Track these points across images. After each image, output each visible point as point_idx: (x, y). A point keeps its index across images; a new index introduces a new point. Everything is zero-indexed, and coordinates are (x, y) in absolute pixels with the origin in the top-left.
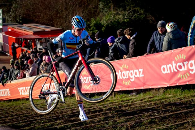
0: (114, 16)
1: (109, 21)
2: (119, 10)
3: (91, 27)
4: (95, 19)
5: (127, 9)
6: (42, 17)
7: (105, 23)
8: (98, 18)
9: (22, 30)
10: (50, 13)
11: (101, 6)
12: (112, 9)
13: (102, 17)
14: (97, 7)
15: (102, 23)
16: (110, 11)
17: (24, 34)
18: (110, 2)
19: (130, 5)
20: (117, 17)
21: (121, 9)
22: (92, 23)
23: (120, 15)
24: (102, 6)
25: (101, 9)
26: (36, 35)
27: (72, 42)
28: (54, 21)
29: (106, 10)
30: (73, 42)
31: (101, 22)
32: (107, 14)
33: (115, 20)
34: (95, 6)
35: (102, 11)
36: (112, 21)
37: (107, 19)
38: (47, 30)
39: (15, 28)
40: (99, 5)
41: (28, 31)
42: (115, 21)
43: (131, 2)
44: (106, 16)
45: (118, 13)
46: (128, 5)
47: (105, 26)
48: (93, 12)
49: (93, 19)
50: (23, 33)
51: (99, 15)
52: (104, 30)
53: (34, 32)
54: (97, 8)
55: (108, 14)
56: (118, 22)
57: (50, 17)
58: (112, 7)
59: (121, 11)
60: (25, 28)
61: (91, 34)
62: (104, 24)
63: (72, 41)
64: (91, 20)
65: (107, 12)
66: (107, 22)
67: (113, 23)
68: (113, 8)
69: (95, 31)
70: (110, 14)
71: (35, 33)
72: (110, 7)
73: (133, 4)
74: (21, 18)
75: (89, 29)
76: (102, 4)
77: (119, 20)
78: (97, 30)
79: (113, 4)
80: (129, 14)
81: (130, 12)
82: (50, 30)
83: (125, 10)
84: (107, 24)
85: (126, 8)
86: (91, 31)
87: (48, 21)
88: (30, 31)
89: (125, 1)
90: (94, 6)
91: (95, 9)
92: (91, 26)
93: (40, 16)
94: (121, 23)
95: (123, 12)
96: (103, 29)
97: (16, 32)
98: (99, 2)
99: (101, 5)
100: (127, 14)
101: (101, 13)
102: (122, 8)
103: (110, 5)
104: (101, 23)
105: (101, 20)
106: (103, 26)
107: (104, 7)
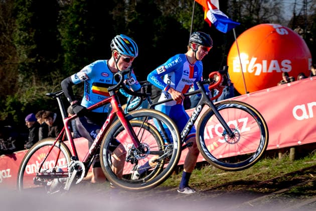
0: (37, 92)
1: (30, 99)
2: (43, 84)
3: (7, 107)
4: (13, 96)
5: (54, 83)
7: (25, 101)
8: (16, 95)
11: (20, 80)
12: (34, 83)
13: (21, 94)
14: (15, 81)
15: (22, 102)
16: (32, 86)
18: (32, 74)
19: (58, 78)
20: (41, 94)
21: (46, 83)
22: (7, 102)
23: (44, 90)
24: (22, 79)
25: (20, 83)
27: (105, 82)
29: (27, 85)
30: (107, 81)
31: (20, 100)
32: (27, 89)
33: (38, 97)
34: (13, 79)
35: (22, 86)
36: (34, 99)
37: (28, 96)
40: (18, 78)
42: (38, 99)
43: (59, 74)
44: (27, 92)
45: (41, 88)
46: (55, 78)
47: (25, 104)
48: (9, 87)
49: (9, 96)
51: (17, 91)
52: (24, 111)
54: (15, 83)
55: (29, 90)
56: (42, 100)
58: (34, 81)
59: (46, 86)
61: (7, 116)
62: (24, 103)
63: (105, 79)
64: (7, 98)
65: (28, 87)
66: (27, 100)
67: (36, 101)
68: (36, 82)
69: (12, 112)
70: (32, 89)
72: (31, 81)
73: (61, 76)
75: (5, 110)
76: (22, 77)
77: (44, 97)
78: (15, 111)
79: (36, 77)
80: (56, 89)
81: (57, 87)
83: (51, 84)
84: (27, 102)
85: (52, 82)
86: (6, 111)
89: (51, 73)
90: (10, 80)
91: (12, 84)
92: (6, 105)
94: (46, 101)
95: (48, 87)
96: (22, 109)
98: (18, 74)
99: (20, 78)
100: (53, 90)
101: (20, 88)
102: (48, 81)
103: (31, 78)
104: (20, 102)
105: (19, 98)
106: (23, 105)
107: (24, 81)
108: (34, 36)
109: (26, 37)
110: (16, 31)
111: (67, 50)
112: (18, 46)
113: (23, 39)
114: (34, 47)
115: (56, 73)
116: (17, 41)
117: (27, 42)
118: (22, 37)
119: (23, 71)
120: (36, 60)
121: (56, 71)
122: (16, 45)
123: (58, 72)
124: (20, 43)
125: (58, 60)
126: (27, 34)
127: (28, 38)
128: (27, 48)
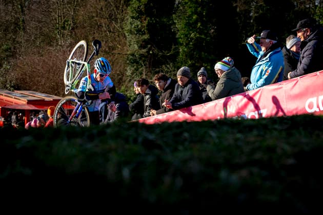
4: (119, 89)
6: (43, 83)
7: (133, 95)
8: (123, 88)
9: (12, 97)
10: (55, 79)
11: (129, 73)
15: (128, 95)
17: (14, 104)
19: (171, 72)
24: (131, 72)
25: (128, 76)
26: (31, 106)
28: (59, 90)
34: (120, 72)
35: (130, 80)
38: (47, 99)
39: (2, 95)
40: (126, 70)
41: (20, 99)
50: (12, 102)
51: (125, 83)
53: (28, 100)
54: (123, 75)
57: (55, 84)
58: (144, 73)
60: (16, 96)
62: (131, 96)
71: (30, 102)
74: (12, 85)
79: (146, 68)
82: (52, 100)
87: (51, 89)
88: (22, 99)
91: (120, 76)
93: (40, 82)
97: (3, 100)
98: (127, 67)
99: (129, 71)
103: (141, 70)
105: (127, 91)
106: (130, 99)
107: (132, 74)
108: (147, 26)
109: (138, 26)
110: (127, 19)
111: (183, 43)
112: (128, 35)
113: (135, 27)
114: (146, 37)
115: (168, 66)
116: (128, 30)
117: (139, 31)
118: (134, 26)
119: (133, 63)
120: (148, 52)
121: (169, 64)
122: (127, 34)
123: (171, 66)
124: (131, 32)
125: (172, 52)
126: (139, 23)
127: (140, 26)
128: (138, 38)
